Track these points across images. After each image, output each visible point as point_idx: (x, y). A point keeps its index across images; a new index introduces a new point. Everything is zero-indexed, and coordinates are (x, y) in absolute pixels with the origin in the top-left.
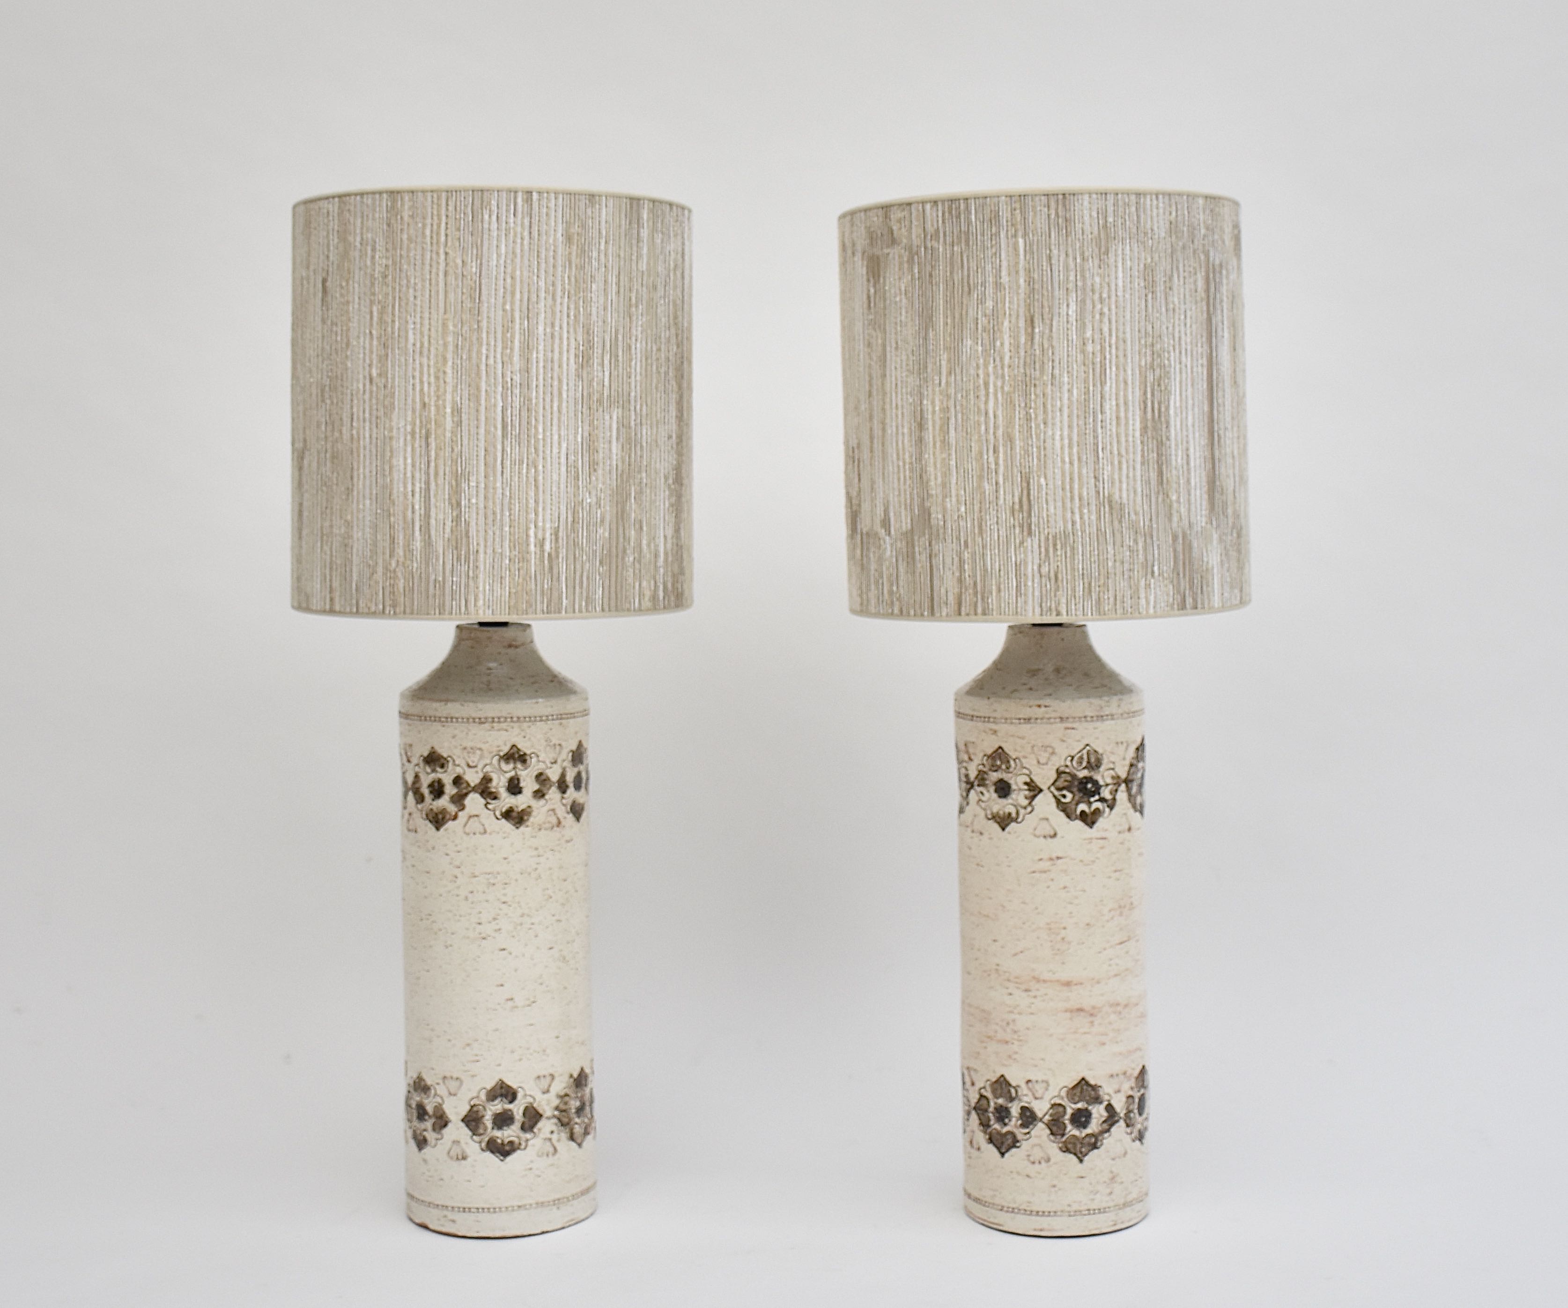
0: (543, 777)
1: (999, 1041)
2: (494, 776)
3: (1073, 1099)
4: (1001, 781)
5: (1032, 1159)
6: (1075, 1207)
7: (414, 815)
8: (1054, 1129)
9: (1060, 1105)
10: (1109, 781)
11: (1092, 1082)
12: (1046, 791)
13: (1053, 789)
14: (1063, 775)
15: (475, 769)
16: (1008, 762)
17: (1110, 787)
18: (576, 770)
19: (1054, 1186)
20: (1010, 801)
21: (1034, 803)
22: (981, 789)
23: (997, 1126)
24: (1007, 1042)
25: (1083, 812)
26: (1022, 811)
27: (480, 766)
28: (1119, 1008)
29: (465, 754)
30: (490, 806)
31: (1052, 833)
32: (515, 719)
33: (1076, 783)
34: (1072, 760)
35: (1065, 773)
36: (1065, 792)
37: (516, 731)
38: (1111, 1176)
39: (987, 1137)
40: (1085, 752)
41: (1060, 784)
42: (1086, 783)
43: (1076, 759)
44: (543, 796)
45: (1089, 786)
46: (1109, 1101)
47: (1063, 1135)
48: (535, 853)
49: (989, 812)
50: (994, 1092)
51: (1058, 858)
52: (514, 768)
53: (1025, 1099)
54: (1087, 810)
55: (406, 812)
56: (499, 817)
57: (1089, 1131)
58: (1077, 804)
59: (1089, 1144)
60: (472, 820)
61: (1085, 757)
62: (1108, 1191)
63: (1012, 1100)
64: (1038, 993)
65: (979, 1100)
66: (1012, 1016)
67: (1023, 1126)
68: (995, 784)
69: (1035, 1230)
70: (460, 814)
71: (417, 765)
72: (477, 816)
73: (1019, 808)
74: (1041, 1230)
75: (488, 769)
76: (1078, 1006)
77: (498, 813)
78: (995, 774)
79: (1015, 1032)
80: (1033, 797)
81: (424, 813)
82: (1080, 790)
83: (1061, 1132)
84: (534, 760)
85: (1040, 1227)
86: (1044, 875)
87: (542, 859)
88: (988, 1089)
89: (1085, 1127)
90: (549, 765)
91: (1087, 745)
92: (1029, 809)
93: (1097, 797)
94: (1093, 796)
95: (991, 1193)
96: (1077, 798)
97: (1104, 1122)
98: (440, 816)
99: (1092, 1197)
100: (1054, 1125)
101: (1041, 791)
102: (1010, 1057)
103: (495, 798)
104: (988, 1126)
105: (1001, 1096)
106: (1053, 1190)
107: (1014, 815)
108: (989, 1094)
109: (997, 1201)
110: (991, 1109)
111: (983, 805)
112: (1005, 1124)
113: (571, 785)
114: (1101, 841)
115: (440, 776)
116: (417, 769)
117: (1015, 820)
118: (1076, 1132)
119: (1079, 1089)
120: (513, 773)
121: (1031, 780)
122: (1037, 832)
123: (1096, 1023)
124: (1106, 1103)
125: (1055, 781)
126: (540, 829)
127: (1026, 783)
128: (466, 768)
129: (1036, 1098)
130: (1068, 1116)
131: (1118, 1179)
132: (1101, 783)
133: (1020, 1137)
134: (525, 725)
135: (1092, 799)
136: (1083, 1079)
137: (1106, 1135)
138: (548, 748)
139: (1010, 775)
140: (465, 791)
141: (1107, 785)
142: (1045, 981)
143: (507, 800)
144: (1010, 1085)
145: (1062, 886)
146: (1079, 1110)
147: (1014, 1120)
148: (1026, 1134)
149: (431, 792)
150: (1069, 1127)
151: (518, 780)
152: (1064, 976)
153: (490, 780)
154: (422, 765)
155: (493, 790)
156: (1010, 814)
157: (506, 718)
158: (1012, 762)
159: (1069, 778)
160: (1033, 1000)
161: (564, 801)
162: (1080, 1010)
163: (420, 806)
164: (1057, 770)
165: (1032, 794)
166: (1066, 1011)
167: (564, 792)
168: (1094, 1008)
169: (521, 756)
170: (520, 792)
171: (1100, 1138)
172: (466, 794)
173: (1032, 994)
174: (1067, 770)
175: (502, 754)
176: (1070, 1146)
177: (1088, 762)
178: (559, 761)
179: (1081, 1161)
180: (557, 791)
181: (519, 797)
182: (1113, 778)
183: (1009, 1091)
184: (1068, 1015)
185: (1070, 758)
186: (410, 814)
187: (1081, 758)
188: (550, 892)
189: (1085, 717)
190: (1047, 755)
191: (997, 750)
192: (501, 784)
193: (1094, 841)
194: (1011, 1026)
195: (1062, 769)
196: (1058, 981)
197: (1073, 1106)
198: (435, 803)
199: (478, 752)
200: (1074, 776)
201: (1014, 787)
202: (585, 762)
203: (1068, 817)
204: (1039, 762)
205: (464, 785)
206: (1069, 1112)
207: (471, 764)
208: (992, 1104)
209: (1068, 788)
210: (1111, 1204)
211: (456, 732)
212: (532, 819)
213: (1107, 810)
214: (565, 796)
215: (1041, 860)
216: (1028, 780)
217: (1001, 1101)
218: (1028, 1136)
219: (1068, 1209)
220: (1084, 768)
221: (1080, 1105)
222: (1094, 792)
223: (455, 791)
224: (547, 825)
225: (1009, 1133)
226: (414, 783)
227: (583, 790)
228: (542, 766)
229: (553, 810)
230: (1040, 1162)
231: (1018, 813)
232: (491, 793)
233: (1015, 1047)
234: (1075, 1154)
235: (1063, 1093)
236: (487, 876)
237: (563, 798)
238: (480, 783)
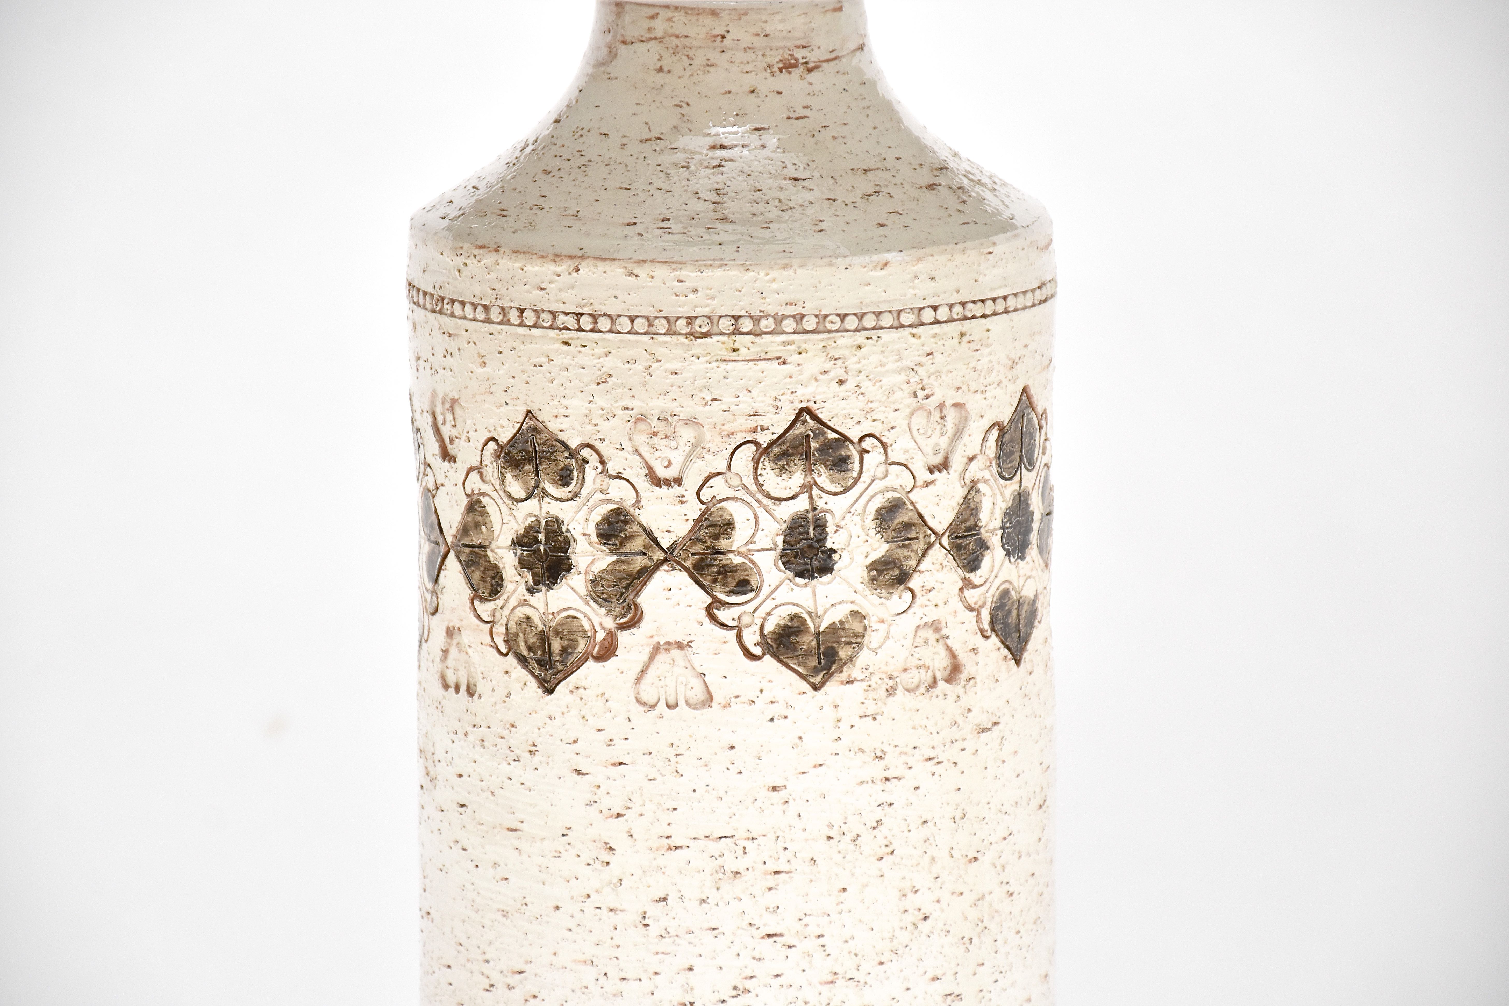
0: (903, 517)
2: (738, 512)
7: (467, 638)
15: (676, 490)
18: (1011, 489)
27: (692, 482)
29: (641, 440)
30: (723, 615)
32: (810, 323)
37: (814, 362)
44: (902, 579)
48: (877, 770)
52: (807, 488)
56: (757, 651)
60: (661, 657)
70: (624, 638)
71: (477, 470)
72: (680, 646)
75: (718, 488)
77: (751, 638)
81: (501, 630)
84: (874, 459)
87: (896, 792)
90: (923, 475)
98: (556, 646)
103: (743, 586)
113: (995, 541)
115: (555, 509)
116: (475, 483)
120: (801, 504)
126: (891, 692)
128: (644, 485)
134: (845, 340)
138: (919, 420)
140: (639, 562)
143: (782, 595)
149: (523, 563)
151: (821, 526)
153: (728, 527)
154: (492, 469)
155: (737, 560)
157: (779, 319)
161: (972, 595)
163: (485, 608)
167: (972, 564)
169: (828, 447)
170: (826, 569)
172: (645, 574)
175: (764, 439)
178: (957, 462)
180: (949, 561)
181: (822, 583)
188: (924, 901)
192: (763, 540)
198: (537, 599)
199: (687, 434)
202: (1041, 459)
205: (637, 544)
207: (662, 472)
211: (611, 363)
212: (864, 657)
214: (975, 577)
223: (605, 561)
224: (914, 677)
226: (466, 529)
227: (1033, 553)
228: (899, 478)
229: (936, 626)
232: (726, 571)
236: (714, 847)
237: (968, 584)
238: (693, 537)
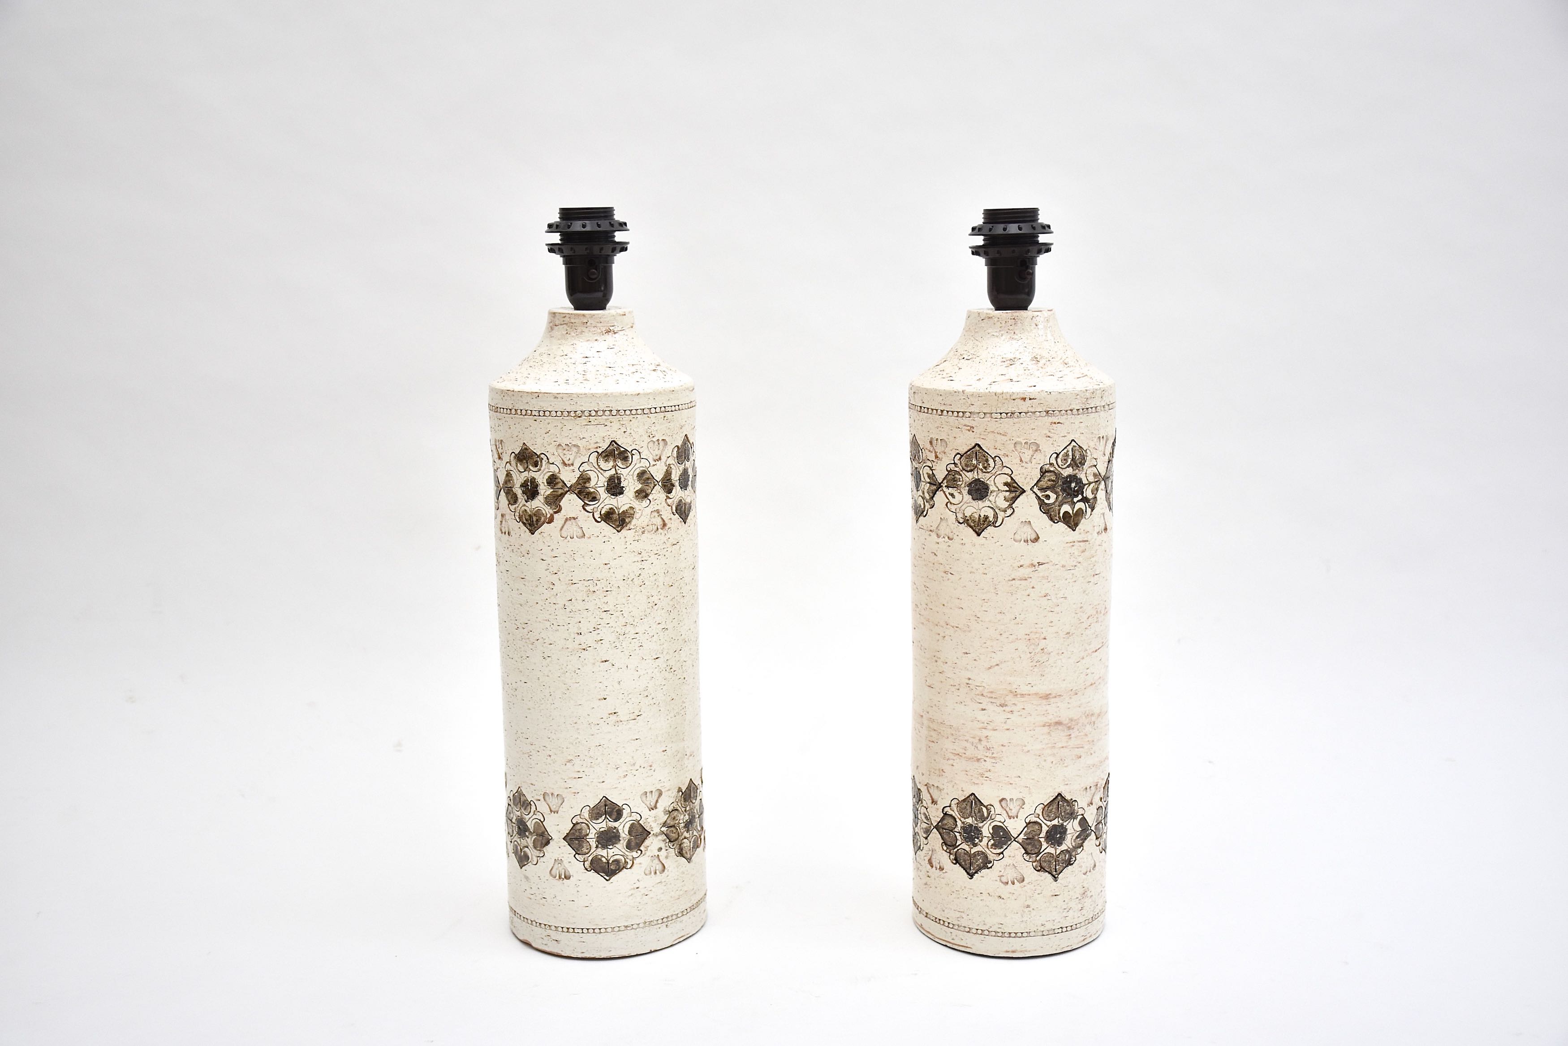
0: (646, 476)
1: (969, 759)
2: (592, 475)
3: (1048, 816)
4: (977, 481)
5: (1004, 879)
6: (1049, 926)
7: (507, 517)
8: (1029, 848)
9: (1035, 823)
10: (1091, 479)
11: (1068, 798)
12: (1029, 492)
13: (1036, 489)
14: (1047, 474)
15: (572, 468)
16: (987, 461)
17: (1092, 485)
18: (682, 467)
19: (1028, 906)
20: (987, 503)
21: (1014, 506)
22: (951, 490)
23: (965, 846)
24: (978, 760)
25: (1066, 513)
26: (1001, 515)
27: (577, 465)
28: (1093, 719)
29: (560, 451)
30: (587, 508)
31: (1034, 536)
32: (614, 413)
33: (1060, 483)
34: (1057, 457)
35: (1051, 471)
36: (1048, 493)
37: (616, 425)
38: (1082, 891)
39: (952, 857)
40: (1070, 448)
41: (1043, 484)
42: (1071, 482)
43: (1060, 456)
44: (646, 496)
45: (1073, 485)
46: (1082, 815)
47: (1038, 854)
48: (639, 558)
49: (960, 516)
50: (961, 811)
51: (1039, 564)
52: (614, 467)
53: (998, 818)
54: (1071, 512)
55: (499, 513)
56: (599, 520)
57: (1064, 847)
58: (1060, 506)
59: (1064, 861)
60: (568, 522)
61: (1070, 454)
62: (1080, 906)
63: (983, 819)
64: (1014, 708)
65: (942, 819)
66: (985, 733)
67: (995, 846)
68: (970, 485)
69: (1007, 952)
70: (556, 516)
71: (509, 462)
72: (574, 518)
73: (997, 511)
74: (1013, 952)
75: (585, 467)
76: (1057, 719)
77: (597, 516)
78: (970, 475)
79: (988, 749)
80: (1015, 499)
81: (517, 514)
82: (1063, 490)
83: (1036, 851)
84: (636, 457)
85: (1013, 949)
86: (1023, 582)
87: (646, 565)
88: (954, 807)
89: (1060, 844)
90: (652, 463)
91: (1073, 440)
92: (1009, 512)
93: (1080, 497)
94: (1077, 496)
95: (958, 915)
96: (1060, 498)
97: (1077, 837)
98: (535, 519)
99: (1065, 914)
100: (1028, 844)
101: (1024, 491)
102: (982, 775)
103: (594, 499)
104: (955, 846)
105: (970, 815)
106: (1027, 910)
107: (991, 519)
108: (956, 814)
109: (963, 923)
110: (958, 829)
111: (953, 508)
112: (975, 845)
113: (677, 484)
114: (1082, 544)
115: (533, 474)
116: (508, 467)
117: (993, 524)
118: (1051, 850)
119: (1055, 806)
120: (613, 472)
121: (1012, 479)
122: (1018, 537)
123: (1072, 736)
124: (1080, 817)
125: (1039, 481)
126: (643, 533)
127: (1006, 484)
128: (561, 466)
129: (1010, 817)
130: (1043, 834)
131: (1088, 893)
132: (1085, 481)
133: (991, 857)
134: (626, 418)
135: (1075, 500)
136: (1059, 794)
137: (1079, 850)
138: (651, 444)
139: (988, 475)
140: (560, 491)
141: (1090, 484)
142: (1022, 695)
143: (606, 502)
144: (982, 804)
145: (1043, 593)
146: (1054, 826)
147: (985, 840)
148: (999, 854)
149: (523, 492)
150: (1045, 845)
151: (619, 479)
152: (1043, 689)
153: (589, 479)
154: (513, 462)
155: (592, 490)
156: (986, 517)
157: (604, 411)
158: (991, 462)
159: (1053, 478)
160: (1009, 716)
161: (669, 501)
162: (1059, 723)
163: (512, 507)
164: (1041, 468)
165: (1013, 495)
166: (1044, 726)
167: (670, 491)
168: (1071, 720)
169: (621, 453)
170: (621, 493)
171: (1074, 854)
172: (562, 495)
173: (1008, 709)
174: (1052, 469)
175: (600, 451)
176: (1044, 865)
177: (1073, 459)
178: (664, 458)
179: (1055, 879)
180: (662, 491)
181: (620, 498)
182: (1095, 475)
183: (980, 811)
184: (1046, 729)
185: (1055, 455)
186: (503, 516)
187: (1067, 455)
188: (655, 599)
189: (1071, 410)
190: (1031, 452)
191: (974, 447)
192: (600, 484)
193: (1077, 544)
194: (984, 743)
195: (1047, 467)
196: (1036, 694)
197: (1049, 823)
198: (528, 504)
199: (575, 449)
200: (1058, 475)
201: (992, 488)
202: (692, 458)
203: (1051, 519)
204: (1021, 460)
205: (560, 485)
206: (1045, 829)
207: (567, 462)
208: (959, 824)
209: (1052, 488)
210: (1082, 919)
211: (549, 427)
212: (634, 522)
213: (1089, 510)
214: (670, 496)
215: (1021, 566)
216: (1009, 480)
217: (969, 821)
218: (1001, 856)
219: (1042, 929)
220: (1068, 466)
221: (1055, 822)
222: (1077, 491)
223: (549, 491)
224: (650, 527)
225: (979, 853)
226: (506, 482)
227: (690, 488)
228: (645, 463)
229: (658, 511)
230: (1013, 883)
231: (996, 516)
232: (589, 493)
233: (988, 765)
234: (1049, 873)
235: (1039, 811)
236: (586, 583)
237: (668, 497)
238: (577, 483)
